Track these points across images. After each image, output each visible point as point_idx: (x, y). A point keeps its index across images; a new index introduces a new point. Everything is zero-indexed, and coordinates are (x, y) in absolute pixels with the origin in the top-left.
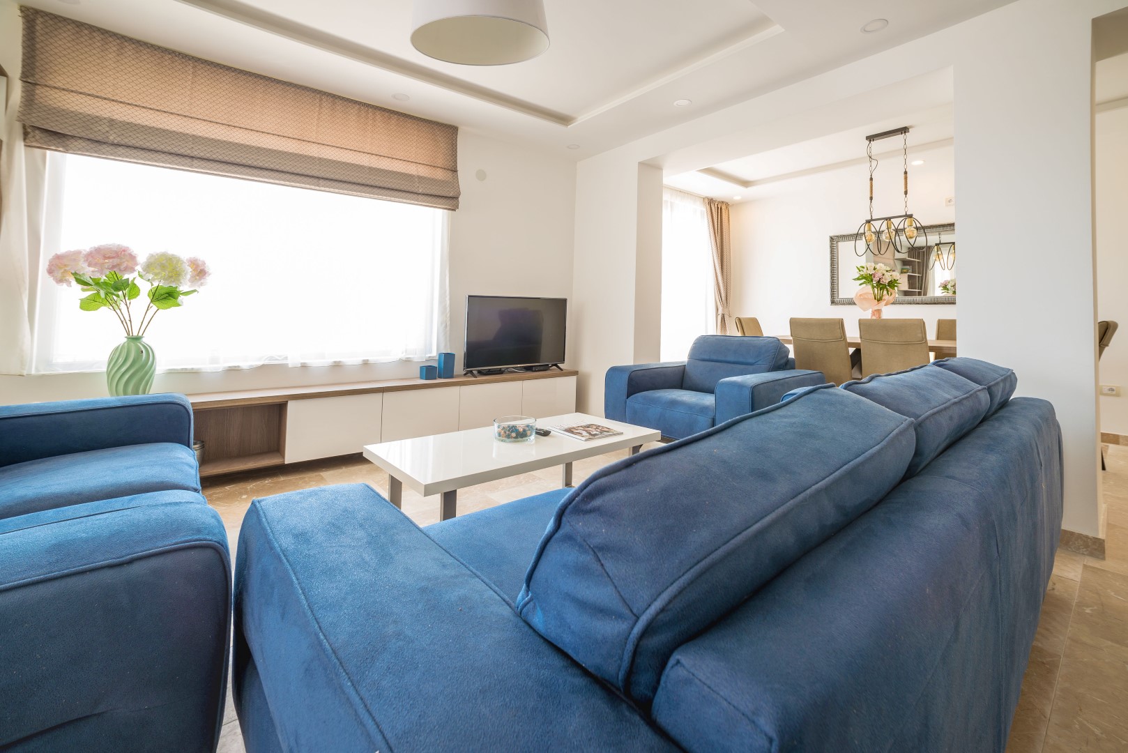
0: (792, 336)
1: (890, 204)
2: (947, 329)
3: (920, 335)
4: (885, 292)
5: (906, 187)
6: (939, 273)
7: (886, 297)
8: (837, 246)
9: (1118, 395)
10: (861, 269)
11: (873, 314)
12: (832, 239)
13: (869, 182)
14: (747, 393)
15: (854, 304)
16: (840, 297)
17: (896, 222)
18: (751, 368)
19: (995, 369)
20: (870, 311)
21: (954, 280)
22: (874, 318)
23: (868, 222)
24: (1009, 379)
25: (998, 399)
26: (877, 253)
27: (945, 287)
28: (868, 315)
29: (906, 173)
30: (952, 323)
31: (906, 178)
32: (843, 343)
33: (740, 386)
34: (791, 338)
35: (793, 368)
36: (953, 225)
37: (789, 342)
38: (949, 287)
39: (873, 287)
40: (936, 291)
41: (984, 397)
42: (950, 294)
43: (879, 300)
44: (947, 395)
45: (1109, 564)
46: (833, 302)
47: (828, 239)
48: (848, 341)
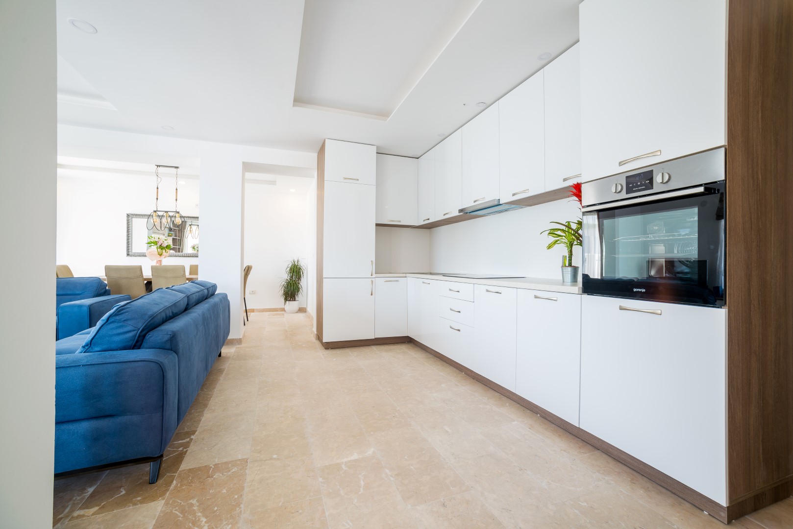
0: (106, 276)
1: (167, 204)
2: (194, 270)
3: (182, 273)
4: (164, 251)
5: (177, 197)
6: (190, 240)
7: (164, 253)
8: (132, 220)
9: (254, 294)
10: (151, 238)
11: (157, 262)
12: (128, 215)
13: (156, 189)
14: (86, 309)
15: (146, 256)
16: (133, 252)
17: (171, 214)
18: (79, 296)
19: (210, 283)
20: (156, 261)
21: (197, 244)
22: (158, 265)
23: (155, 212)
24: (214, 287)
25: (210, 293)
26: (159, 228)
27: (194, 248)
28: (154, 263)
29: (177, 189)
30: (197, 266)
31: (177, 192)
32: (142, 279)
33: (80, 306)
34: (106, 278)
35: (109, 294)
36: (198, 218)
37: (105, 279)
38: (195, 248)
39: (157, 248)
40: (188, 250)
41: (206, 291)
42: (195, 252)
43: (161, 255)
44: (194, 290)
45: (243, 345)
46: (128, 255)
47: (126, 216)
48: (144, 277)
